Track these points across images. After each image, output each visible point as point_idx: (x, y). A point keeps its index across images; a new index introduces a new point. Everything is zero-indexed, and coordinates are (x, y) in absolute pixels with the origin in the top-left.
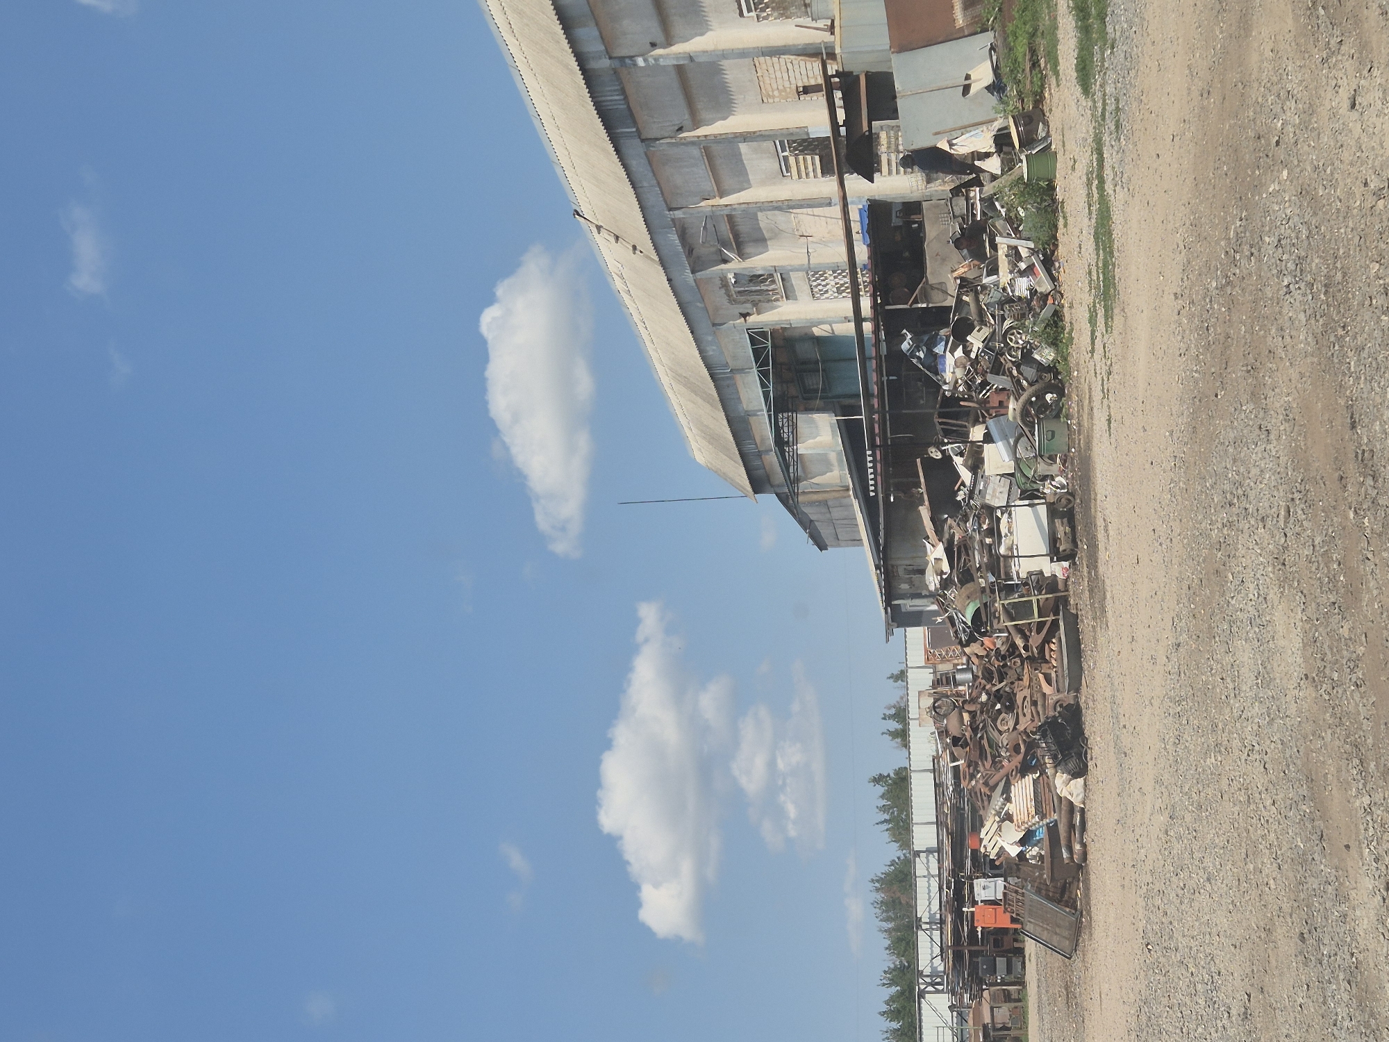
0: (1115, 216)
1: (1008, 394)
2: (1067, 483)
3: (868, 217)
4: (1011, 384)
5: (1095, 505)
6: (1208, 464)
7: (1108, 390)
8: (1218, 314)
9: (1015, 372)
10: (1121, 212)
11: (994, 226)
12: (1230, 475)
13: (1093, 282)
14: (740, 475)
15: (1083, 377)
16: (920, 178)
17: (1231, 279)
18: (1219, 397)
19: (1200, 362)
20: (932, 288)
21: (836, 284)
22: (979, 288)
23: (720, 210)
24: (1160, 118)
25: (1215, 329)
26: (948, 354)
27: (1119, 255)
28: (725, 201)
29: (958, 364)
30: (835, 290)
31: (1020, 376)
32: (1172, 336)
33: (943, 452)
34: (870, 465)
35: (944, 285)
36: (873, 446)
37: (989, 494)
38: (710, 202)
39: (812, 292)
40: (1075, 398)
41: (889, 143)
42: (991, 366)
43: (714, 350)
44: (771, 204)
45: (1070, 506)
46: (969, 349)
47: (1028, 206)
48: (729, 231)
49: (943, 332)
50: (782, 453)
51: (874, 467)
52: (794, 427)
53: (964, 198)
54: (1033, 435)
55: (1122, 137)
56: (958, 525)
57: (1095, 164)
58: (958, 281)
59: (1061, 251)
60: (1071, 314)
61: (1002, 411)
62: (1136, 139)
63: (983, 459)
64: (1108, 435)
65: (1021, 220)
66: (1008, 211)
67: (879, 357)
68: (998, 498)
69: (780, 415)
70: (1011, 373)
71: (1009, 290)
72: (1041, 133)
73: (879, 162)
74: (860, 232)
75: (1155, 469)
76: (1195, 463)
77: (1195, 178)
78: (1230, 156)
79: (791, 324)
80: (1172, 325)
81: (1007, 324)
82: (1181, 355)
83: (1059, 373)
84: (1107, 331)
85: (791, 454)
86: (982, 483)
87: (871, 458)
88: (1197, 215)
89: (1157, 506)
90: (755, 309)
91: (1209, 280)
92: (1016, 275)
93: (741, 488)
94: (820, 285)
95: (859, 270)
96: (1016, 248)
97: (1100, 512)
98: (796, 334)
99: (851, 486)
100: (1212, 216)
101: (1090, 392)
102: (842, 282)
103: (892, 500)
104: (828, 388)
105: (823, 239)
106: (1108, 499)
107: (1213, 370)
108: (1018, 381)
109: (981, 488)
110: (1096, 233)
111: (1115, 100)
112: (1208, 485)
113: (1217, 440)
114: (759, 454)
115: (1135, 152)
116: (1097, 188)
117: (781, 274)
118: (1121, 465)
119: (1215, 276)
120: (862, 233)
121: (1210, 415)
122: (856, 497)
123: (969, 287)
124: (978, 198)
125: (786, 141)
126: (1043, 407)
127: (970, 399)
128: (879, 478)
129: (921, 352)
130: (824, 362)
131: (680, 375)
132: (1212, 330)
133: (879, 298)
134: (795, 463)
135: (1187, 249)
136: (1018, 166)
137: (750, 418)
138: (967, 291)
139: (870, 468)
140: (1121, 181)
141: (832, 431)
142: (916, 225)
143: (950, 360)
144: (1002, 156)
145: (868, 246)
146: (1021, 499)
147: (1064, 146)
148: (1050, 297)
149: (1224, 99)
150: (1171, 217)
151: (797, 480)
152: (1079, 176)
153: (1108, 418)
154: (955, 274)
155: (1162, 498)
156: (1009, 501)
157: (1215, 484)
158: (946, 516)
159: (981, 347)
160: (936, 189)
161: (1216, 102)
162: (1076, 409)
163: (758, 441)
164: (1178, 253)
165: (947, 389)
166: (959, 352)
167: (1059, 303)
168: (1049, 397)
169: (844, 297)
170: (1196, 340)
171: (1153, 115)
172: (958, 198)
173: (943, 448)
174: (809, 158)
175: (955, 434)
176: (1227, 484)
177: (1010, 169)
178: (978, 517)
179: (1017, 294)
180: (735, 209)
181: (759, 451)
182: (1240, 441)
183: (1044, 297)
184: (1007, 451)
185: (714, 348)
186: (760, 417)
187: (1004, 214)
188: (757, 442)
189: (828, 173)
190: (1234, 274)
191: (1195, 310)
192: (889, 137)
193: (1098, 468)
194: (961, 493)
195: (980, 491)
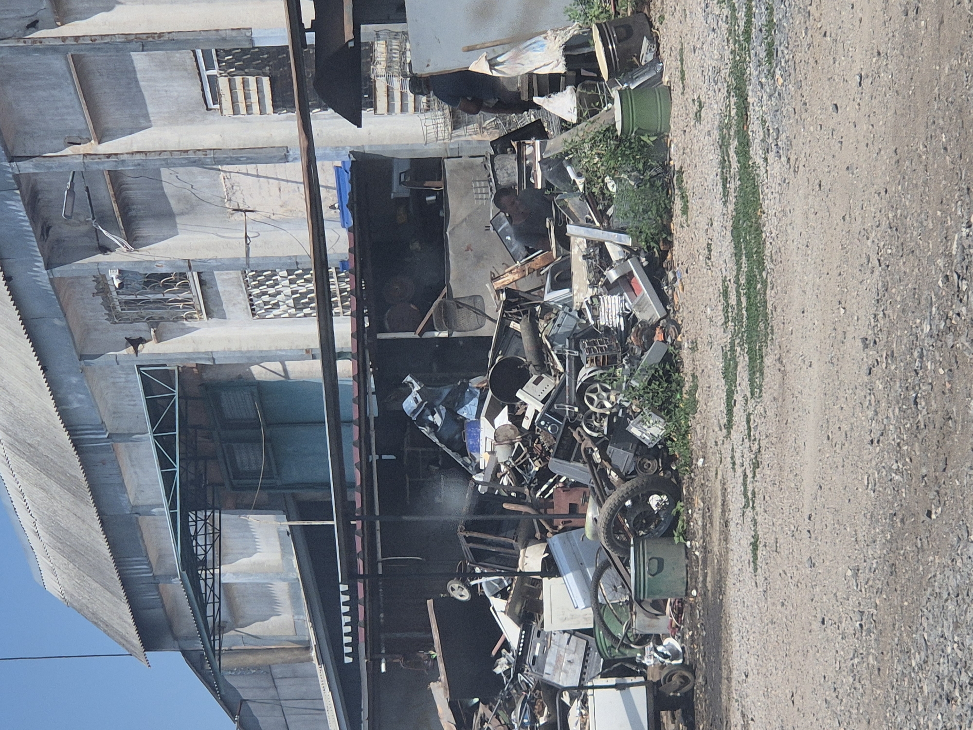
0: (767, 202)
1: (585, 493)
2: (683, 648)
3: (351, 182)
4: (591, 476)
5: (729, 687)
6: (914, 628)
7: (754, 493)
8: (932, 378)
9: (597, 457)
10: (777, 195)
11: (565, 207)
12: (949, 650)
13: (730, 310)
14: (120, 618)
15: (713, 469)
16: (441, 121)
17: (953, 322)
18: (934, 516)
19: (903, 456)
20: (459, 304)
21: (293, 293)
22: (538, 308)
23: (97, 163)
24: (840, 45)
25: (928, 403)
26: (484, 421)
27: (772, 266)
28: (106, 147)
29: (501, 438)
30: (291, 302)
31: (606, 464)
32: (858, 409)
33: (473, 590)
34: (345, 609)
35: (479, 300)
36: (351, 577)
37: (551, 664)
38: (83, 149)
39: (252, 305)
40: (699, 503)
41: (389, 60)
42: (556, 443)
43: (80, 401)
44: (185, 156)
45: (687, 688)
46: (519, 412)
47: (622, 176)
48: (113, 199)
49: (475, 382)
50: (195, 580)
51: (353, 613)
52: (217, 535)
53: (514, 157)
54: (626, 564)
55: (777, 71)
56: (497, 716)
57: (733, 113)
58: (503, 296)
59: (678, 253)
60: (693, 360)
61: (575, 522)
62: (800, 77)
63: (541, 603)
64: (751, 569)
65: (611, 199)
66: (589, 182)
67: (363, 421)
68: (566, 672)
69: (192, 515)
70: (590, 457)
71: (589, 316)
72: (646, 55)
73: (372, 92)
74: (336, 206)
75: (829, 631)
76: (894, 625)
77: (895, 151)
78: (951, 119)
79: (214, 359)
80: (858, 391)
81: (584, 373)
82: (872, 441)
83: (673, 458)
84: (752, 394)
85: (210, 582)
86: (538, 645)
87: (347, 598)
88: (899, 211)
89: (830, 695)
90: (153, 333)
91: (918, 321)
92: (601, 290)
93: (122, 640)
94: (265, 293)
95: (332, 270)
96: (601, 245)
97: (737, 701)
98: (223, 376)
99: (313, 642)
100: (923, 216)
101: (724, 495)
102: (303, 290)
103: (383, 669)
104: (275, 472)
105: (273, 217)
106: (749, 680)
107: (924, 471)
108: (603, 471)
109: (537, 654)
110: (735, 228)
111: (767, 9)
112: (914, 664)
113: (930, 590)
114: (155, 582)
115: (799, 98)
116: (737, 153)
117: (199, 274)
118: (773, 623)
119: (928, 314)
120: (341, 207)
121: (919, 545)
122: (322, 660)
123: (521, 307)
124: (538, 158)
125: (214, 52)
126: (646, 517)
127: (520, 499)
128: (361, 631)
129: (437, 415)
130: (268, 425)
131: (23, 442)
132: (923, 403)
133: (366, 319)
134: (217, 600)
135: (883, 266)
136: (606, 108)
137: (140, 518)
138: (518, 314)
139: (345, 614)
140: (777, 145)
141: (281, 544)
142: (434, 198)
143: (486, 431)
144: (579, 90)
145: (349, 230)
146: (604, 676)
147: (683, 78)
148: (658, 330)
149: (942, 22)
150: (857, 212)
151: (221, 628)
152: (706, 130)
153: (752, 540)
154: (498, 284)
155: (839, 682)
156: (585, 676)
157: (925, 662)
158: (476, 700)
159: (539, 409)
160: (469, 138)
161: (929, 27)
162: (700, 523)
163: (153, 556)
164: (869, 272)
165: (481, 480)
166: (503, 418)
167: (673, 341)
168: (654, 501)
169: (305, 316)
170: (898, 419)
171: (828, 39)
172: (505, 156)
173: (473, 583)
174: (252, 80)
175: (492, 559)
176: (944, 663)
177: (593, 113)
178: (531, 703)
179: (602, 322)
180: (123, 161)
181: (154, 576)
182: (965, 593)
183: (649, 330)
184: (583, 592)
185: (80, 396)
186: (156, 518)
187: (581, 187)
188: (151, 560)
189: (284, 107)
190: (958, 314)
191: (896, 369)
192: (389, 51)
193: (735, 625)
194: (503, 660)
195: (534, 658)
